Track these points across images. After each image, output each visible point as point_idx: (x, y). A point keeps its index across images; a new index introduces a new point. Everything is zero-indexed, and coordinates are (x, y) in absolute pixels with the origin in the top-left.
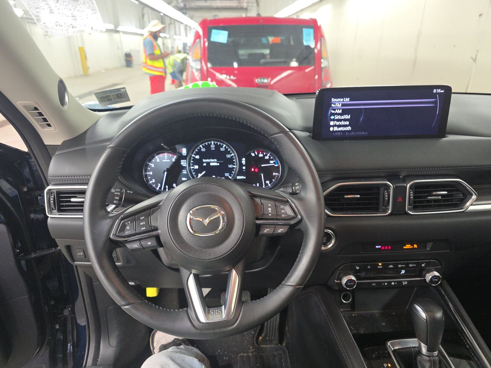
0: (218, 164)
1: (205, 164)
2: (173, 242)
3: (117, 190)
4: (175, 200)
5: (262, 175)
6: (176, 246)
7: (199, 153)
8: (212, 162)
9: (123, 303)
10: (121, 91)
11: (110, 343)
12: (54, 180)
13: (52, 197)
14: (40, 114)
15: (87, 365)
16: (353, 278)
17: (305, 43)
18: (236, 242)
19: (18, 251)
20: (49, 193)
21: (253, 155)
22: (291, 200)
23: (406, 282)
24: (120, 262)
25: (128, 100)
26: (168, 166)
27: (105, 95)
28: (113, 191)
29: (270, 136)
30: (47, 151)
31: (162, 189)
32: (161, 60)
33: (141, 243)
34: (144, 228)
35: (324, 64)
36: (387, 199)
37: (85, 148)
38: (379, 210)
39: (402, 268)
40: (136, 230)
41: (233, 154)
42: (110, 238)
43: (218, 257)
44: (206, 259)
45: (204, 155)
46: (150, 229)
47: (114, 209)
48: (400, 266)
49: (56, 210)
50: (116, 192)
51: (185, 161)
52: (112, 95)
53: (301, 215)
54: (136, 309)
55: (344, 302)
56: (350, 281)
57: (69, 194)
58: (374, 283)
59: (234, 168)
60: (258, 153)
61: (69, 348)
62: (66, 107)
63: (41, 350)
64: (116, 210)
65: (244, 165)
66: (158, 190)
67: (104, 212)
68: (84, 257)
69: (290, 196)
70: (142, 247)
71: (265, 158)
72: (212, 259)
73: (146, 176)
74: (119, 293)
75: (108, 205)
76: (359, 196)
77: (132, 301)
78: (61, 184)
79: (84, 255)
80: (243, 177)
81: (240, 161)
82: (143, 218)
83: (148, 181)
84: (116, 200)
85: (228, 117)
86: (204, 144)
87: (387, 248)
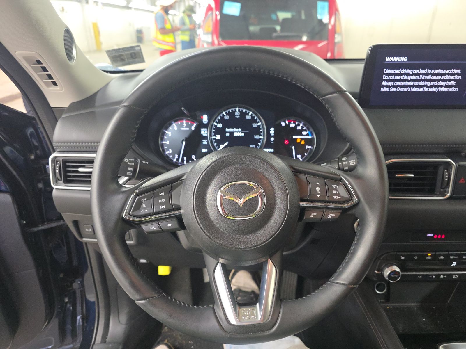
0: (243, 134)
1: (228, 134)
2: (200, 226)
3: (131, 160)
4: (203, 174)
5: (293, 148)
6: (203, 231)
7: (221, 121)
8: (236, 132)
9: (138, 297)
10: (136, 50)
11: (120, 320)
12: (60, 146)
13: (58, 165)
14: (44, 69)
15: (96, 342)
16: (397, 269)
17: (319, 17)
18: (277, 228)
19: (25, 222)
20: (55, 161)
21: (283, 124)
22: (345, 178)
23: (456, 275)
24: (132, 240)
25: (143, 61)
26: (187, 135)
27: (117, 54)
28: (126, 160)
29: (322, 97)
30: (53, 113)
31: (180, 160)
32: (171, 35)
33: (159, 224)
34: (164, 207)
35: (337, 39)
36: (446, 179)
37: (94, 111)
38: (436, 193)
39: (454, 260)
40: (153, 209)
41: (259, 124)
42: (123, 217)
43: (254, 247)
44: (239, 248)
45: (227, 124)
46: (170, 207)
47: (127, 181)
48: (452, 257)
49: (62, 180)
50: (130, 162)
51: (206, 129)
52: (126, 55)
53: (358, 197)
54: (153, 305)
55: (379, 292)
56: (394, 273)
57: (76, 163)
58: (420, 275)
59: (260, 139)
60: (290, 123)
61: (78, 321)
62: (73, 63)
63: (49, 324)
64: (129, 183)
65: (273, 136)
66: (175, 162)
67: (115, 186)
68: (93, 233)
69: (343, 173)
70: (161, 229)
71: (297, 129)
72: (247, 248)
73: (162, 145)
74: (133, 285)
75: (119, 177)
76: (413, 175)
77: (148, 295)
78: (67, 151)
79: (93, 232)
80: (271, 149)
81: (268, 131)
82: (162, 194)
83: (164, 151)
84: (130, 171)
85: (269, 72)
86: (227, 111)
87: (440, 237)
